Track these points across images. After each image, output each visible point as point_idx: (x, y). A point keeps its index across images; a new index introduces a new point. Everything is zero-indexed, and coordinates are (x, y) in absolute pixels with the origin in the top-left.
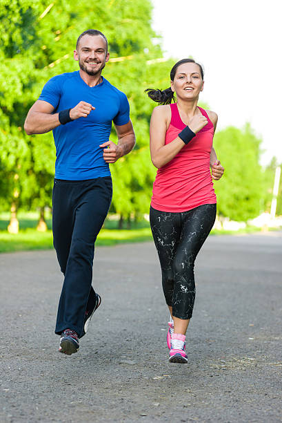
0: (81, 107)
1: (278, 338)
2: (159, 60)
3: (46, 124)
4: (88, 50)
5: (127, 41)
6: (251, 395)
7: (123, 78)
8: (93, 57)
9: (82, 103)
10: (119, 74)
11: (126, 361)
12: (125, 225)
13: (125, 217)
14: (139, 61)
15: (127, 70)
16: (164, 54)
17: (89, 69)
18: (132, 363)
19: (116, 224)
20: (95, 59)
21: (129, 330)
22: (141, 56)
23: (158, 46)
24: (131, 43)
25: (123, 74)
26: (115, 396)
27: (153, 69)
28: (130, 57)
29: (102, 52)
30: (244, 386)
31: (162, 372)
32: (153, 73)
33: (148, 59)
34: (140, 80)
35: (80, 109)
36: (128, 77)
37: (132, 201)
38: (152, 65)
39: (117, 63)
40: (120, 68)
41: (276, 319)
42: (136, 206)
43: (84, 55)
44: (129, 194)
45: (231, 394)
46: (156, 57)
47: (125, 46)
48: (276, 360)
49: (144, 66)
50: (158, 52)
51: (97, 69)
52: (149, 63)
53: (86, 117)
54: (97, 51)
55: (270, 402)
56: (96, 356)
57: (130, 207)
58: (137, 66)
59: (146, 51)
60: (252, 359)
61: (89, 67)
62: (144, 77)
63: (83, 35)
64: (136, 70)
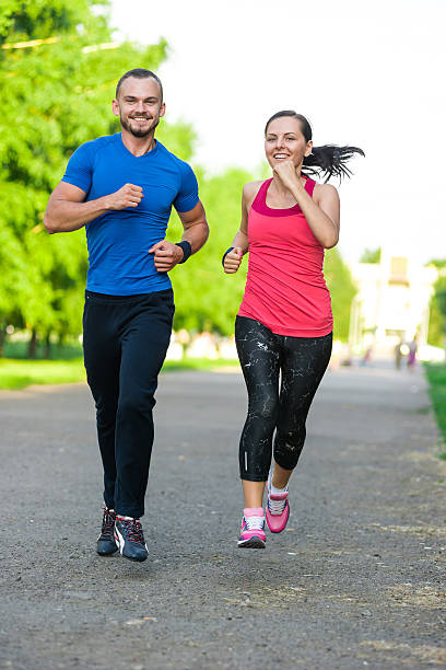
0: (129, 193)
1: (339, 553)
2: (104, 46)
3: (75, 219)
4: (133, 100)
5: (44, 10)
6: (302, 652)
7: (39, 79)
8: (141, 110)
9: (127, 187)
10: (33, 73)
11: (75, 594)
12: (40, 351)
13: (41, 336)
14: (67, 47)
15: (47, 64)
16: (114, 36)
17: (135, 127)
18: (85, 596)
19: (23, 350)
20: (144, 113)
21: (74, 539)
22: (71, 38)
23: (103, 19)
24: (53, 13)
25: (40, 72)
26: (62, 655)
27: (94, 62)
28: (53, 40)
29: (153, 102)
30: (290, 635)
31: (140, 611)
32: (94, 70)
33: (85, 45)
34: (69, 81)
35: (127, 196)
36: (48, 77)
37: (56, 305)
38: (91, 53)
39: (28, 51)
40: (34, 60)
41: (333, 519)
42: (62, 315)
43: (128, 108)
44: (49, 293)
45: (267, 649)
46: (99, 41)
47: (41, 18)
48: (339, 591)
49: (78, 56)
50: (102, 29)
51: (146, 128)
52: (86, 50)
53: (136, 208)
54: (147, 101)
55: (337, 663)
56: (19, 584)
57: (50, 317)
58: (65, 56)
59: (80, 29)
60: (296, 589)
61: (134, 124)
62: (78, 76)
63: (125, 77)
64: (63, 65)
